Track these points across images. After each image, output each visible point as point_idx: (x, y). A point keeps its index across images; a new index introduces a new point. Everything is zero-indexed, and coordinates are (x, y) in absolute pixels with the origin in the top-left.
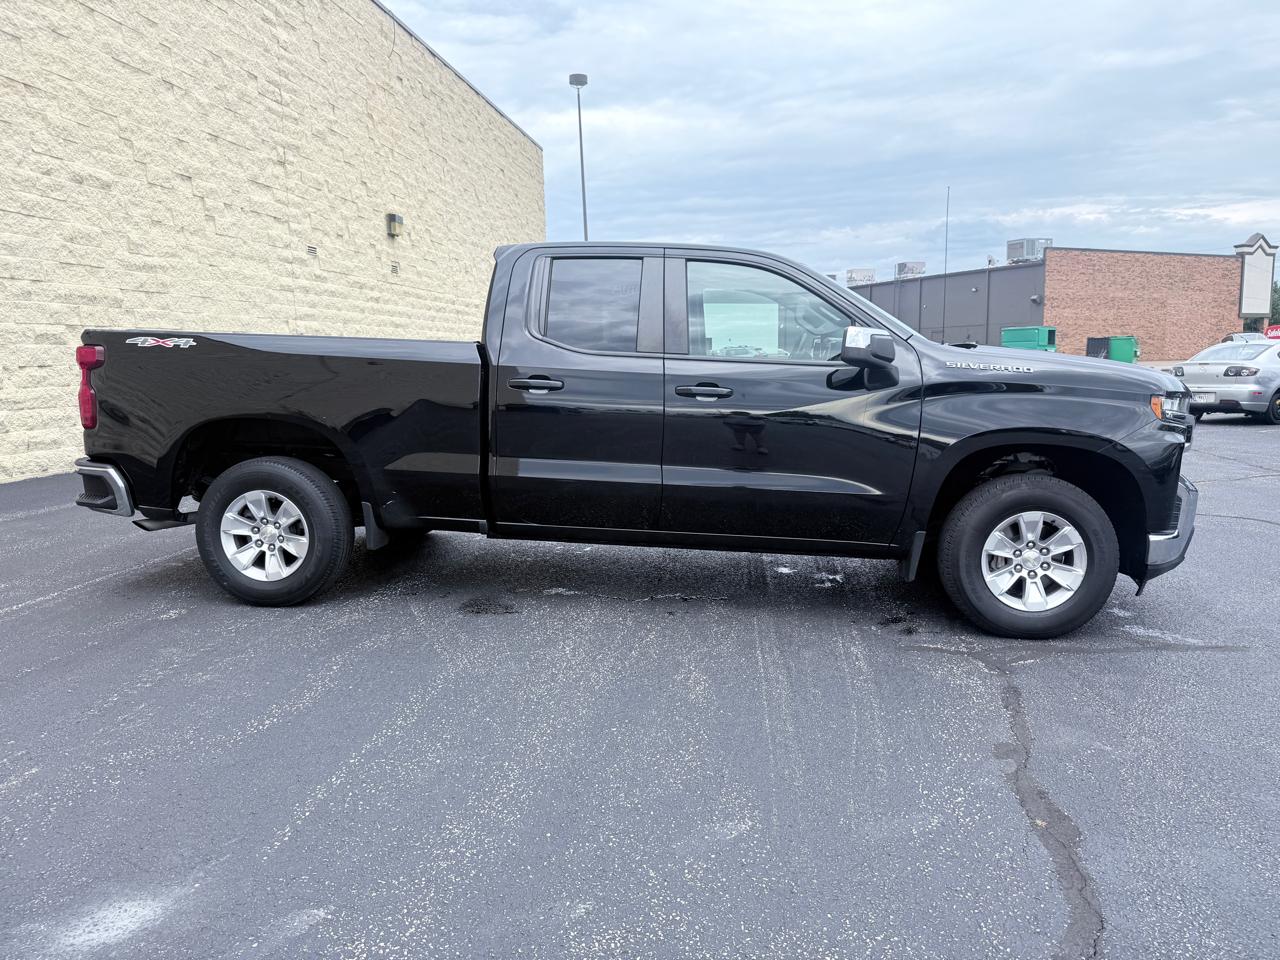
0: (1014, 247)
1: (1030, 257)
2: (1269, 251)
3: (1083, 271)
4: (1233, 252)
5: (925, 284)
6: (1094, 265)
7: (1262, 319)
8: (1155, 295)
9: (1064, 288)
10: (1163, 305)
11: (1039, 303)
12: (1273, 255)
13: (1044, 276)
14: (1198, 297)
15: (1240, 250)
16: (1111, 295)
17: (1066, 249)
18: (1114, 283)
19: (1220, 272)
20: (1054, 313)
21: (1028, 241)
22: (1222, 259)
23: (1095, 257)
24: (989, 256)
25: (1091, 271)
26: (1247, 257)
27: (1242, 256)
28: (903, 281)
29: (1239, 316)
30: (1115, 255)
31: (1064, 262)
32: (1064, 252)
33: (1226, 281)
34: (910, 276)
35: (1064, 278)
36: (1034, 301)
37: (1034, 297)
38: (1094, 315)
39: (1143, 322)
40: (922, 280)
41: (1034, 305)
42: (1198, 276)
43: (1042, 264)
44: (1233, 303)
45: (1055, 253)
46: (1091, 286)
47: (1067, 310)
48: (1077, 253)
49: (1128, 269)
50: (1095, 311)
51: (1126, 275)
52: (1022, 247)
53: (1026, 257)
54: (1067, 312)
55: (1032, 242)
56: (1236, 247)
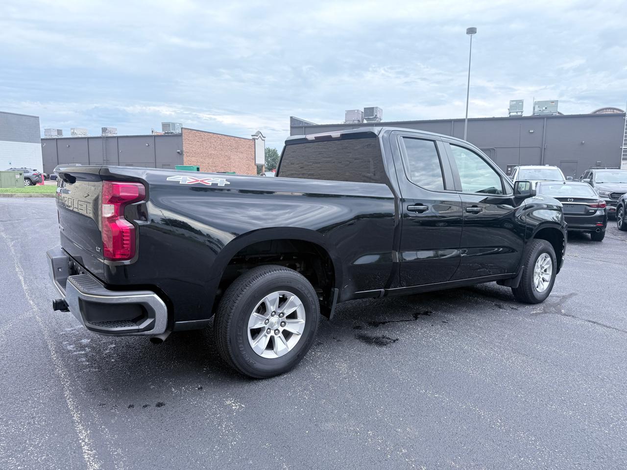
0: (165, 126)
1: (173, 131)
2: (263, 138)
3: (198, 140)
4: (251, 138)
5: (119, 140)
6: (202, 138)
7: (262, 166)
8: (226, 154)
9: (191, 147)
10: (229, 158)
11: (181, 154)
12: (264, 140)
13: (183, 141)
14: (241, 156)
15: (254, 137)
16: (210, 152)
17: (190, 129)
18: (211, 147)
19: (248, 146)
20: (188, 159)
21: (172, 123)
22: (248, 140)
23: (202, 134)
24: (152, 129)
25: (201, 141)
26: (256, 140)
27: (254, 139)
28: (107, 137)
29: (255, 165)
30: (210, 134)
31: (190, 135)
32: (190, 131)
33: (250, 150)
34: (110, 135)
35: (191, 143)
36: (178, 152)
37: (179, 151)
38: (204, 161)
39: (223, 165)
40: (118, 137)
41: (179, 155)
42: (240, 147)
43: (180, 135)
44: (253, 159)
45: (186, 131)
46: (202, 148)
47: (193, 158)
48: (195, 132)
49: (215, 142)
50: (204, 159)
51: (215, 144)
52: (169, 126)
53: (172, 131)
54: (193, 159)
55: (174, 124)
56: (252, 136)
